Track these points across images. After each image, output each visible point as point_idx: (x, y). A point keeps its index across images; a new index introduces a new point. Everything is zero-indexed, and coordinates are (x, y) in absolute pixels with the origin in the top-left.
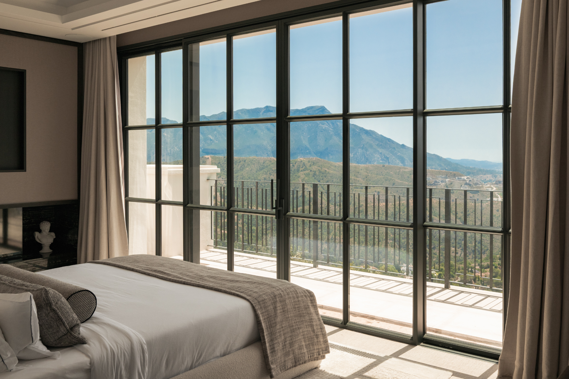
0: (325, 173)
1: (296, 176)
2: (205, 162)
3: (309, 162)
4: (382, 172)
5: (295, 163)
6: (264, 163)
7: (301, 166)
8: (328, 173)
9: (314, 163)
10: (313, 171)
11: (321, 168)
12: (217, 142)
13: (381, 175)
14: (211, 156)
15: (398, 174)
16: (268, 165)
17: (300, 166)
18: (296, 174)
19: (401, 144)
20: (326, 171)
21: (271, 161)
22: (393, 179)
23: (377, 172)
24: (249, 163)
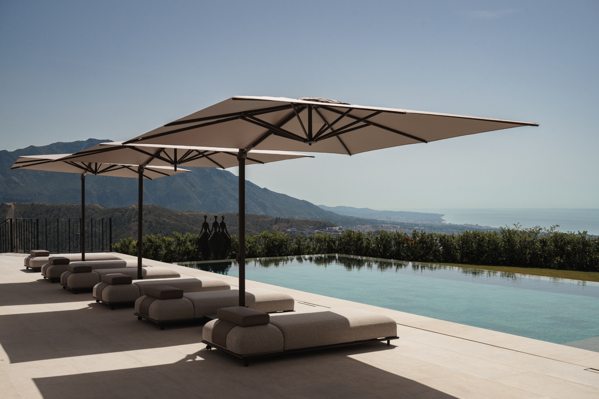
0: (164, 224)
1: (126, 227)
2: (6, 211)
4: (236, 223)
5: (126, 212)
7: (133, 216)
8: (168, 224)
9: (149, 211)
10: (149, 222)
11: (159, 218)
12: (24, 185)
13: (234, 226)
14: (14, 204)
15: (256, 225)
16: (91, 214)
17: (132, 215)
18: (126, 226)
19: (262, 187)
20: (165, 221)
21: (94, 210)
22: (249, 230)
23: (231, 222)
24: (66, 212)
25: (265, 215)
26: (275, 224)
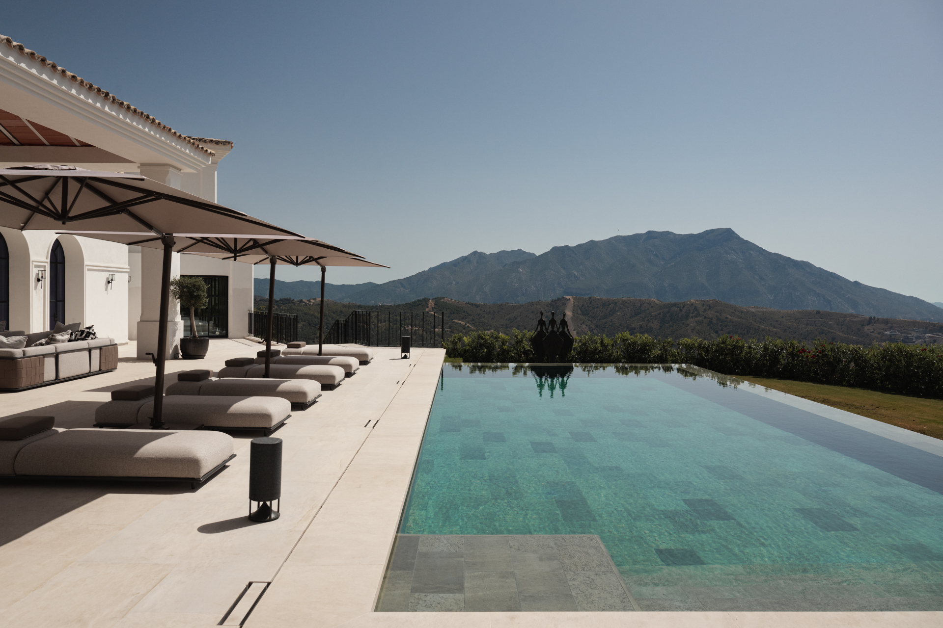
0: (726, 321)
1: (683, 323)
2: (566, 304)
3: (703, 305)
4: (815, 322)
5: (683, 307)
6: (641, 305)
7: (692, 311)
8: (730, 321)
9: (710, 306)
10: (709, 318)
11: (720, 314)
12: (583, 279)
13: (813, 326)
14: (573, 297)
15: (842, 325)
16: (647, 308)
17: (690, 310)
18: (683, 321)
19: (852, 281)
20: (727, 318)
21: (650, 304)
22: (832, 331)
23: (808, 321)
24: (622, 306)
25: (855, 313)
26: (868, 325)
